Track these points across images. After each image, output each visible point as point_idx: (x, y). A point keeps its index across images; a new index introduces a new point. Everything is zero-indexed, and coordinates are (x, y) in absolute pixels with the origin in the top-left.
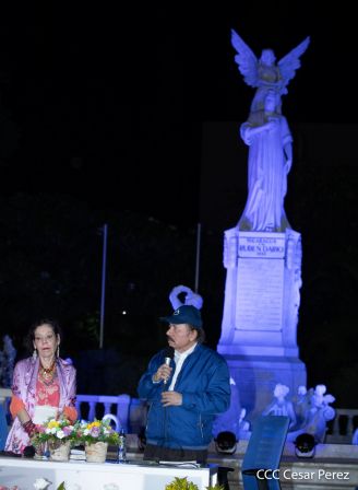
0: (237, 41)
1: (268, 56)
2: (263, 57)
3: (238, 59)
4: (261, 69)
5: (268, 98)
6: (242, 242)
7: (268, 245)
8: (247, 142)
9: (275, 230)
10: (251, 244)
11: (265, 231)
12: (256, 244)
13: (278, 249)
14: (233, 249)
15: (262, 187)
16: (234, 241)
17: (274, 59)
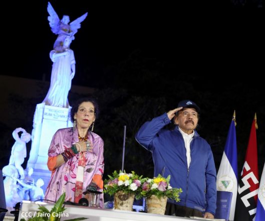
0: (50, 9)
1: (66, 19)
2: (63, 19)
3: (49, 19)
4: (62, 25)
5: (66, 39)
6: (46, 111)
7: (59, 114)
8: (53, 60)
9: (64, 107)
10: (51, 112)
11: (58, 106)
12: (53, 113)
13: (64, 116)
14: (41, 114)
15: (59, 84)
16: (42, 110)
17: (69, 21)
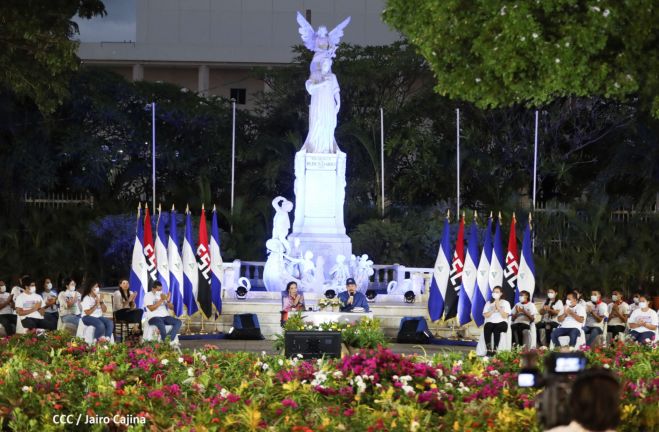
0: (301, 19)
2: (319, 31)
3: (301, 31)
6: (309, 160)
7: (325, 162)
8: (310, 93)
9: (330, 152)
10: (314, 161)
11: (323, 152)
12: (317, 161)
13: (332, 164)
14: (302, 164)
16: (303, 160)
